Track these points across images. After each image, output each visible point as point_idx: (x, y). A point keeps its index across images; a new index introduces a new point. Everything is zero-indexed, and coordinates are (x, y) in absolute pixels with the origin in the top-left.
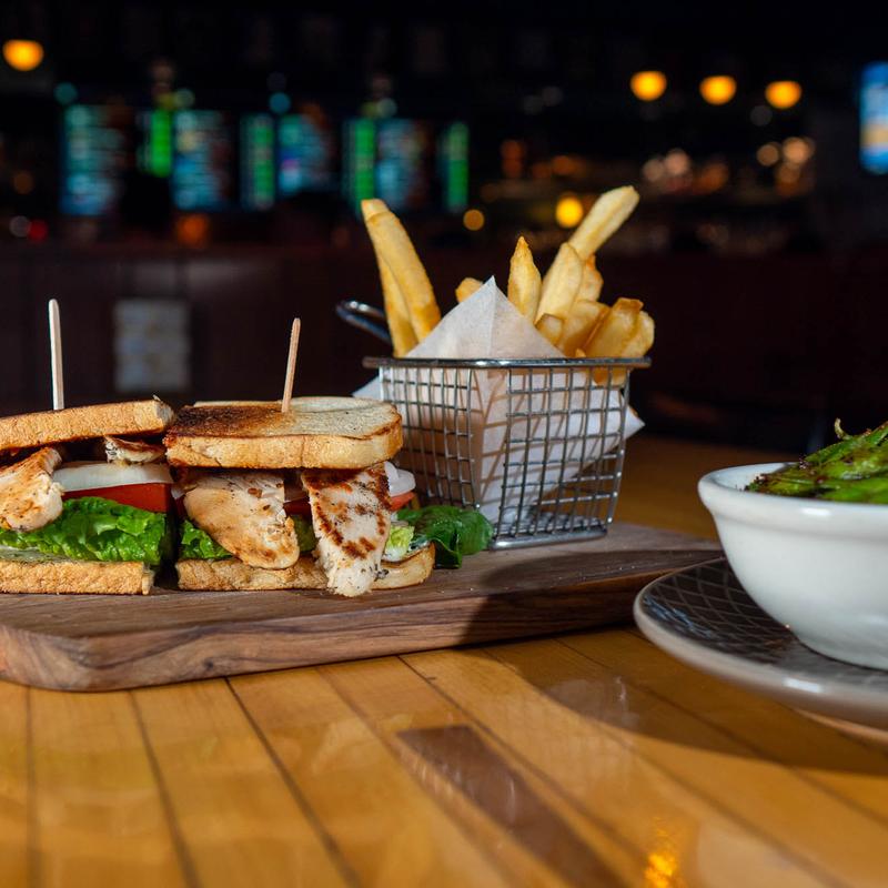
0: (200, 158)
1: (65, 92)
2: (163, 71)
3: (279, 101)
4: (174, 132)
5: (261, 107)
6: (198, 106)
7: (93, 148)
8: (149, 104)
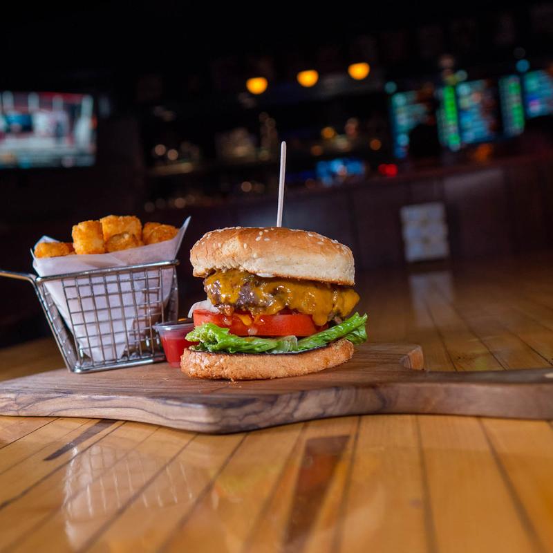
0: (475, 110)
1: (390, 87)
2: (447, 62)
3: (523, 65)
4: (457, 97)
5: (512, 71)
6: (470, 79)
7: (409, 117)
8: (441, 84)
